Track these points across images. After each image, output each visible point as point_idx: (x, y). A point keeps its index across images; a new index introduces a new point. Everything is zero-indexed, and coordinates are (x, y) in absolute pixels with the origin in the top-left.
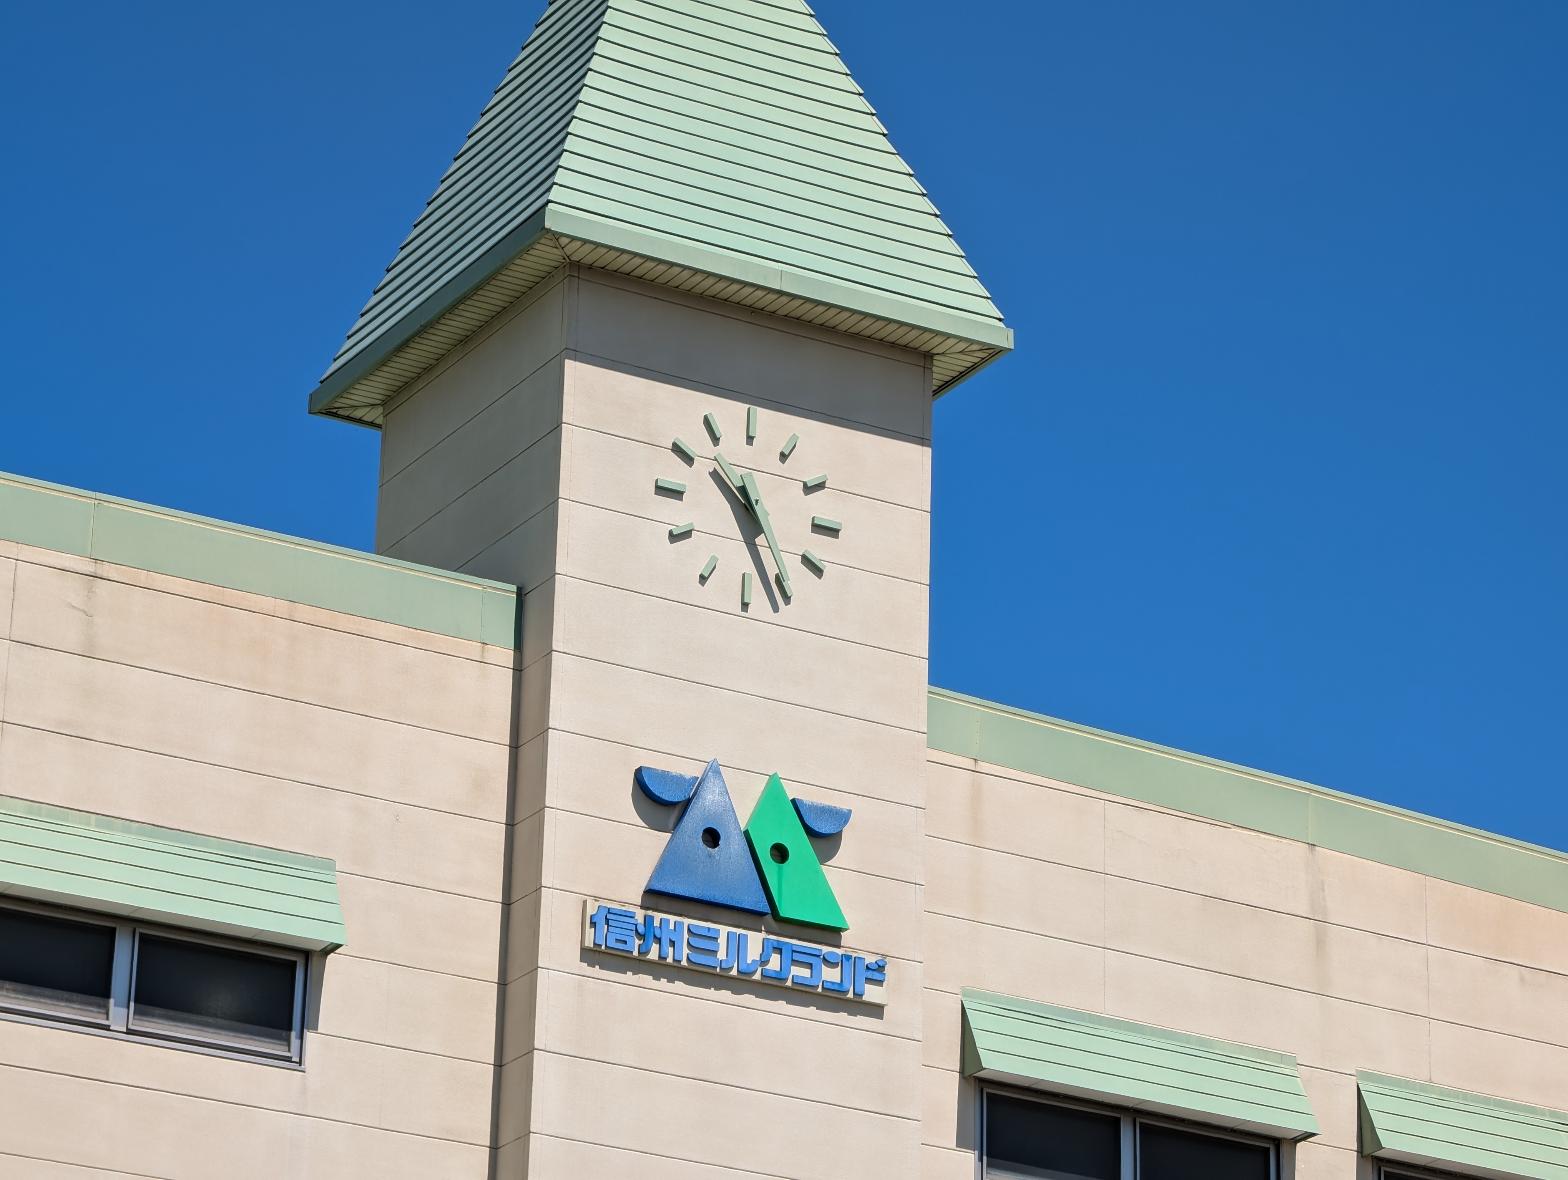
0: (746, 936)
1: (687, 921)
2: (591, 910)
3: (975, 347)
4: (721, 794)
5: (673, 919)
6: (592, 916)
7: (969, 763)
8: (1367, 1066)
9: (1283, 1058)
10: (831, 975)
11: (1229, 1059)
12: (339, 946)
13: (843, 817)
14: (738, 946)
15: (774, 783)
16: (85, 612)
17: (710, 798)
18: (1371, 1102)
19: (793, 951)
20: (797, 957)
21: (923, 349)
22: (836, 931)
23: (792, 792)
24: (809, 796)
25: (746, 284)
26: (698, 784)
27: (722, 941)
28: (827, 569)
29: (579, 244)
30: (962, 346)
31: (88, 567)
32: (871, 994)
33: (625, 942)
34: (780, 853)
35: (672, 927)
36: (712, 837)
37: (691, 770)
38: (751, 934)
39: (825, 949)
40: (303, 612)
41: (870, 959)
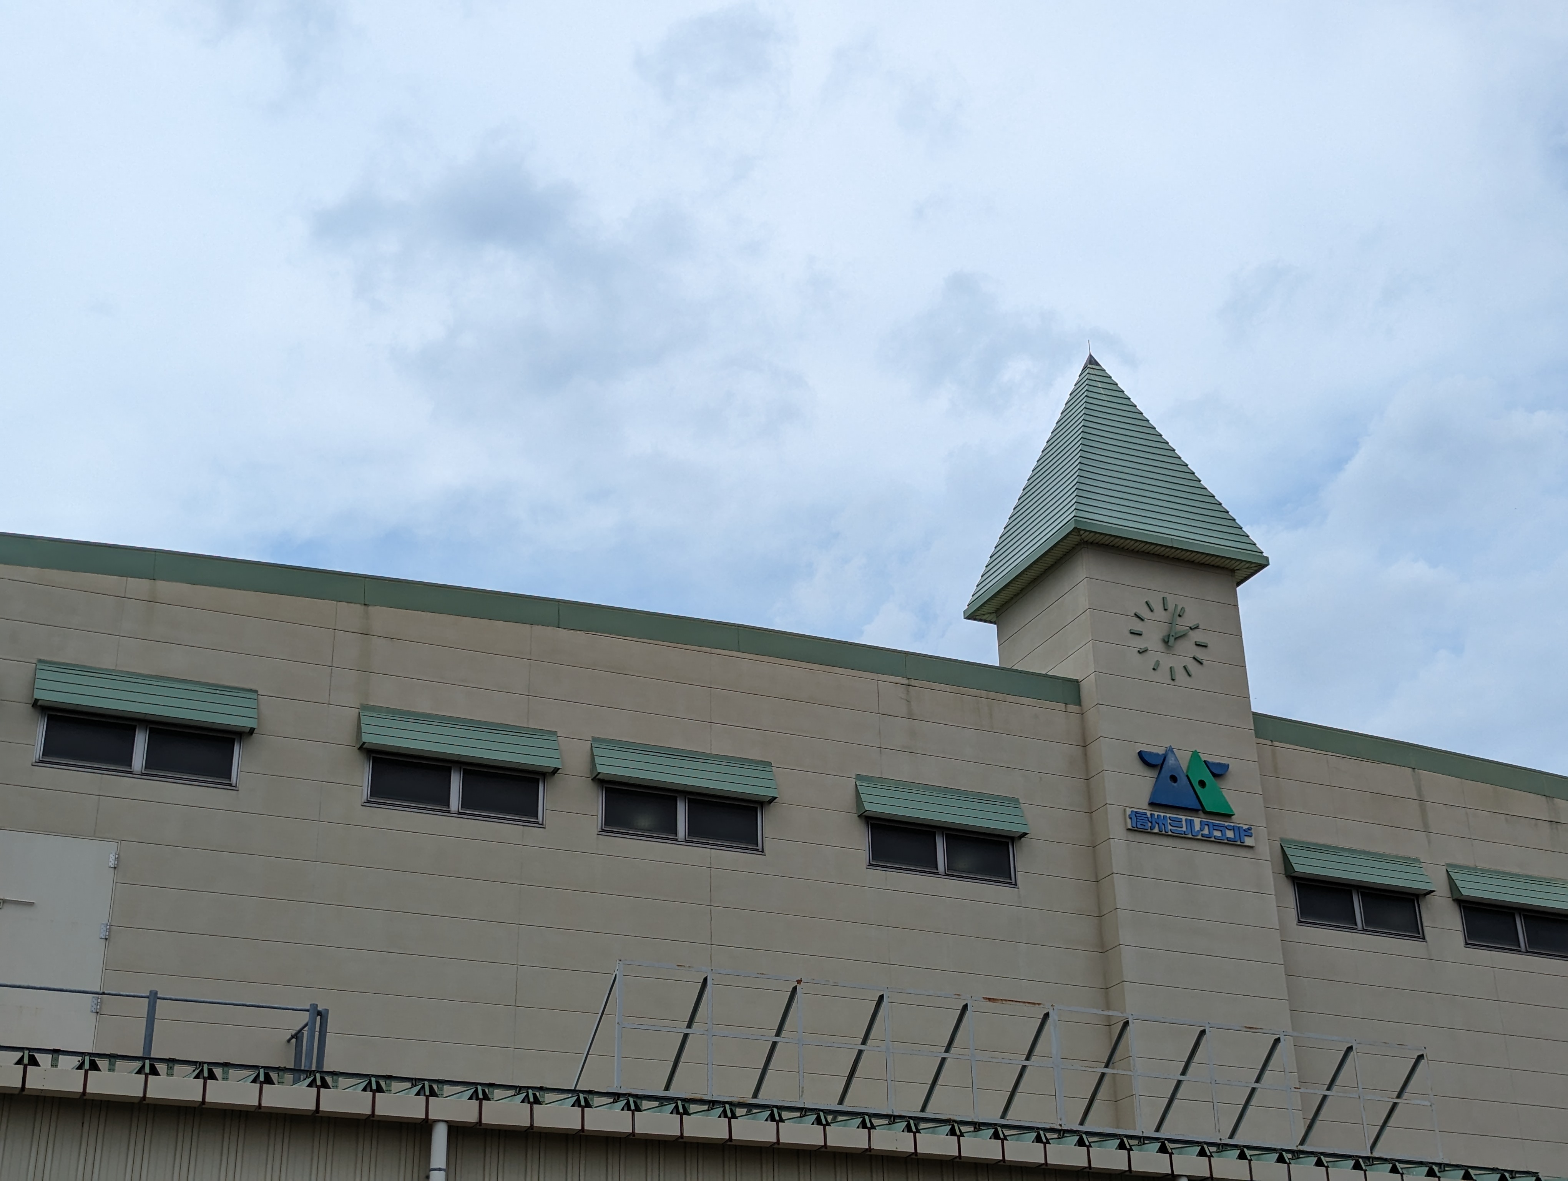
0: (1193, 820)
1: (1168, 815)
2: (1128, 811)
3: (1253, 565)
4: (1175, 760)
5: (1162, 814)
6: (1129, 815)
7: (1269, 743)
8: (1449, 862)
9: (1414, 860)
10: (1230, 834)
11: (1393, 862)
12: (1027, 834)
13: (1226, 767)
14: (1191, 823)
15: (1195, 755)
16: (906, 700)
17: (1171, 761)
18: (1453, 875)
19: (1213, 825)
20: (1215, 827)
21: (1231, 568)
22: (1229, 816)
23: (1204, 757)
24: (1210, 759)
25: (1157, 545)
26: (1165, 758)
27: (1184, 823)
28: (1205, 662)
29: (1088, 533)
30: (1247, 565)
31: (905, 681)
32: (1248, 841)
33: (1144, 825)
34: (1202, 784)
35: (1162, 818)
36: (1174, 779)
37: (1161, 751)
38: (1195, 819)
39: (1226, 824)
40: (992, 695)
41: (1245, 827)
